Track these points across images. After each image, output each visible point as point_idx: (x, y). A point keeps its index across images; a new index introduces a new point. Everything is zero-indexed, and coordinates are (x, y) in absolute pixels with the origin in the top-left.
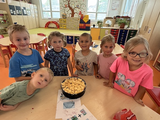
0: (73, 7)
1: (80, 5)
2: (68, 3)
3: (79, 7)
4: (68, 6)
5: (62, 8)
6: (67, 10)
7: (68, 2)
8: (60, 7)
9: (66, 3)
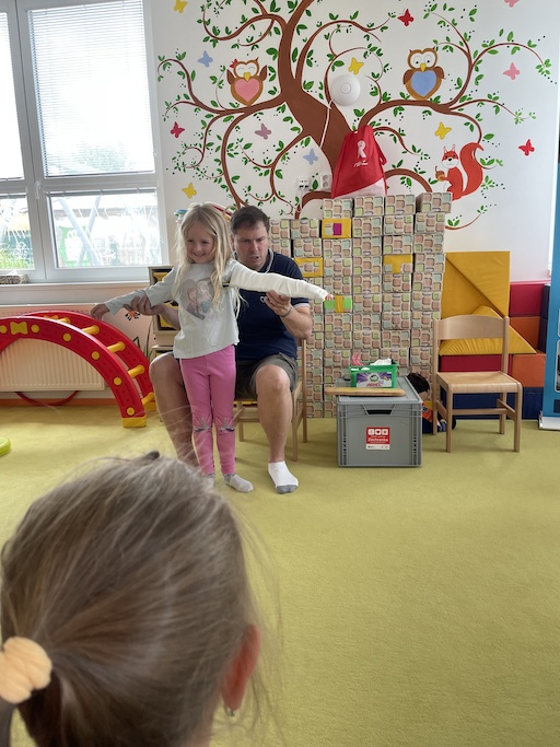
0: (353, 97)
1: (454, 65)
2: (283, 53)
3: (446, 93)
4: (272, 85)
5: (191, 120)
6: (264, 150)
7: (274, 41)
8: (164, 108)
9: (243, 54)
